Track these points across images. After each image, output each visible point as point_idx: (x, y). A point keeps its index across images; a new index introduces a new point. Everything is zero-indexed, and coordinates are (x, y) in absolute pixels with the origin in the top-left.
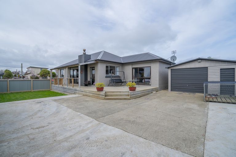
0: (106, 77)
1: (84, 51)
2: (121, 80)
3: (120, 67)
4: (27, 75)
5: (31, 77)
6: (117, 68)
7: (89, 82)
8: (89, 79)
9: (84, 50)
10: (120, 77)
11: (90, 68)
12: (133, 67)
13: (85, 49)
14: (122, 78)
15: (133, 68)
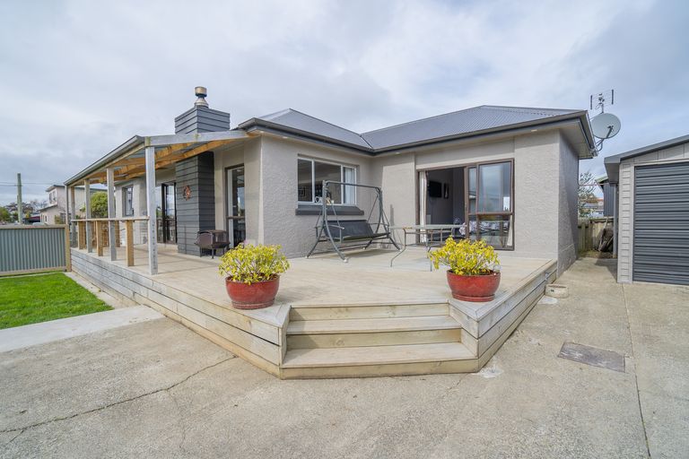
0: (299, 213)
1: (202, 96)
2: (365, 225)
3: (362, 168)
4: (45, 214)
5: (56, 218)
6: (348, 174)
7: (221, 234)
8: (220, 225)
9: (199, 91)
10: (362, 213)
11: (226, 169)
12: (419, 167)
13: (204, 89)
14: (372, 220)
15: (418, 173)
